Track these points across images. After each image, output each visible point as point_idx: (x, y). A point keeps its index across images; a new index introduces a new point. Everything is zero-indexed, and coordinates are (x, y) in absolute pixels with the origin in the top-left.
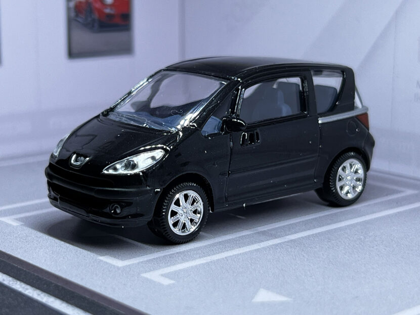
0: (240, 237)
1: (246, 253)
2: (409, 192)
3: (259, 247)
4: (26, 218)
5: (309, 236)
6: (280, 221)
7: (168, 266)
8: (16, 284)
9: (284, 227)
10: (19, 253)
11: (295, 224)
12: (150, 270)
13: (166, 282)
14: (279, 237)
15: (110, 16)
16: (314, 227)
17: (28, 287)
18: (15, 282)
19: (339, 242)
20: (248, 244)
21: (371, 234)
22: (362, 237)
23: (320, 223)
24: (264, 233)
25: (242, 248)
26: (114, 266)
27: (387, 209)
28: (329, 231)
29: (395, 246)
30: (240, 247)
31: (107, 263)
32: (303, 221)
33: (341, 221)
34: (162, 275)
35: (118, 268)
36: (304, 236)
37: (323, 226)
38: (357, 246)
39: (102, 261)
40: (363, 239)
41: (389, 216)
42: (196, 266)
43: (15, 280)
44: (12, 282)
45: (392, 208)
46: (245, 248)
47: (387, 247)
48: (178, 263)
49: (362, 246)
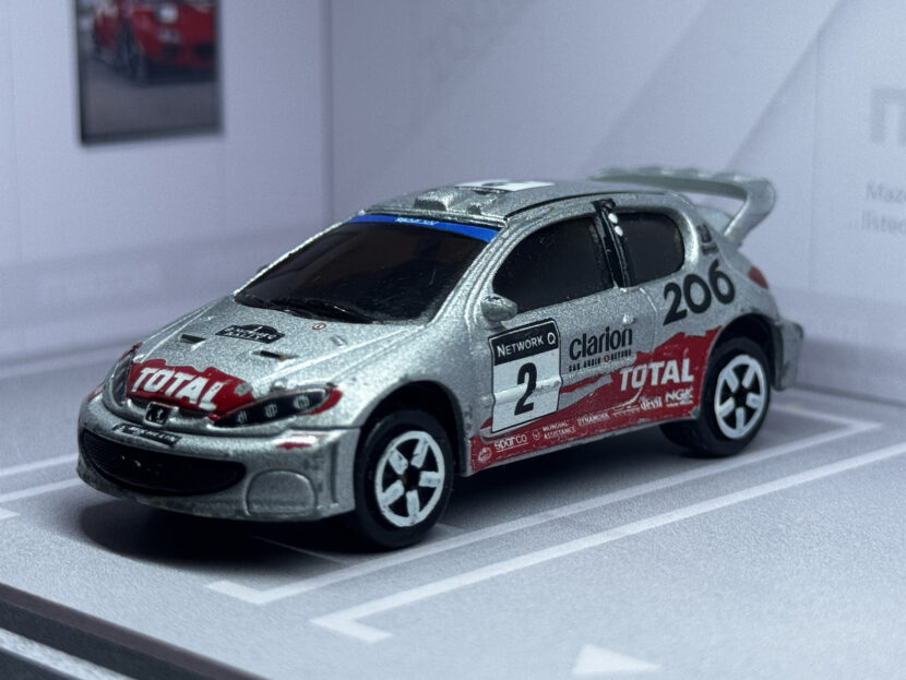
0: (512, 533)
1: (533, 568)
2: (862, 427)
3: (560, 554)
4: (22, 501)
5: (664, 526)
6: (594, 495)
7: (368, 600)
8: (31, 649)
9: (605, 508)
10: (24, 580)
11: (629, 502)
12: (330, 611)
13: (372, 636)
14: (600, 530)
15: (171, 49)
16: (674, 508)
17: (62, 655)
18: (30, 645)
19: (735, 537)
20: (535, 549)
21: (799, 520)
22: (780, 526)
23: (683, 497)
24: (564, 521)
25: (523, 557)
26: (246, 604)
27: (822, 465)
28: (705, 515)
29: (857, 544)
30: (518, 555)
31: (227, 596)
32: (645, 496)
33: (727, 493)
34: (359, 621)
35: (256, 609)
36: (653, 527)
37: (691, 504)
38: (775, 546)
39: (217, 593)
40: (784, 531)
41: (828, 480)
42: (431, 599)
43: (27, 641)
44: (23, 645)
45: (831, 462)
46: (528, 556)
47: (841, 547)
48: (389, 594)
49: (787, 545)
